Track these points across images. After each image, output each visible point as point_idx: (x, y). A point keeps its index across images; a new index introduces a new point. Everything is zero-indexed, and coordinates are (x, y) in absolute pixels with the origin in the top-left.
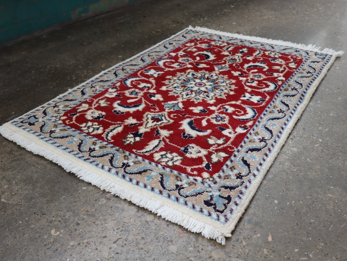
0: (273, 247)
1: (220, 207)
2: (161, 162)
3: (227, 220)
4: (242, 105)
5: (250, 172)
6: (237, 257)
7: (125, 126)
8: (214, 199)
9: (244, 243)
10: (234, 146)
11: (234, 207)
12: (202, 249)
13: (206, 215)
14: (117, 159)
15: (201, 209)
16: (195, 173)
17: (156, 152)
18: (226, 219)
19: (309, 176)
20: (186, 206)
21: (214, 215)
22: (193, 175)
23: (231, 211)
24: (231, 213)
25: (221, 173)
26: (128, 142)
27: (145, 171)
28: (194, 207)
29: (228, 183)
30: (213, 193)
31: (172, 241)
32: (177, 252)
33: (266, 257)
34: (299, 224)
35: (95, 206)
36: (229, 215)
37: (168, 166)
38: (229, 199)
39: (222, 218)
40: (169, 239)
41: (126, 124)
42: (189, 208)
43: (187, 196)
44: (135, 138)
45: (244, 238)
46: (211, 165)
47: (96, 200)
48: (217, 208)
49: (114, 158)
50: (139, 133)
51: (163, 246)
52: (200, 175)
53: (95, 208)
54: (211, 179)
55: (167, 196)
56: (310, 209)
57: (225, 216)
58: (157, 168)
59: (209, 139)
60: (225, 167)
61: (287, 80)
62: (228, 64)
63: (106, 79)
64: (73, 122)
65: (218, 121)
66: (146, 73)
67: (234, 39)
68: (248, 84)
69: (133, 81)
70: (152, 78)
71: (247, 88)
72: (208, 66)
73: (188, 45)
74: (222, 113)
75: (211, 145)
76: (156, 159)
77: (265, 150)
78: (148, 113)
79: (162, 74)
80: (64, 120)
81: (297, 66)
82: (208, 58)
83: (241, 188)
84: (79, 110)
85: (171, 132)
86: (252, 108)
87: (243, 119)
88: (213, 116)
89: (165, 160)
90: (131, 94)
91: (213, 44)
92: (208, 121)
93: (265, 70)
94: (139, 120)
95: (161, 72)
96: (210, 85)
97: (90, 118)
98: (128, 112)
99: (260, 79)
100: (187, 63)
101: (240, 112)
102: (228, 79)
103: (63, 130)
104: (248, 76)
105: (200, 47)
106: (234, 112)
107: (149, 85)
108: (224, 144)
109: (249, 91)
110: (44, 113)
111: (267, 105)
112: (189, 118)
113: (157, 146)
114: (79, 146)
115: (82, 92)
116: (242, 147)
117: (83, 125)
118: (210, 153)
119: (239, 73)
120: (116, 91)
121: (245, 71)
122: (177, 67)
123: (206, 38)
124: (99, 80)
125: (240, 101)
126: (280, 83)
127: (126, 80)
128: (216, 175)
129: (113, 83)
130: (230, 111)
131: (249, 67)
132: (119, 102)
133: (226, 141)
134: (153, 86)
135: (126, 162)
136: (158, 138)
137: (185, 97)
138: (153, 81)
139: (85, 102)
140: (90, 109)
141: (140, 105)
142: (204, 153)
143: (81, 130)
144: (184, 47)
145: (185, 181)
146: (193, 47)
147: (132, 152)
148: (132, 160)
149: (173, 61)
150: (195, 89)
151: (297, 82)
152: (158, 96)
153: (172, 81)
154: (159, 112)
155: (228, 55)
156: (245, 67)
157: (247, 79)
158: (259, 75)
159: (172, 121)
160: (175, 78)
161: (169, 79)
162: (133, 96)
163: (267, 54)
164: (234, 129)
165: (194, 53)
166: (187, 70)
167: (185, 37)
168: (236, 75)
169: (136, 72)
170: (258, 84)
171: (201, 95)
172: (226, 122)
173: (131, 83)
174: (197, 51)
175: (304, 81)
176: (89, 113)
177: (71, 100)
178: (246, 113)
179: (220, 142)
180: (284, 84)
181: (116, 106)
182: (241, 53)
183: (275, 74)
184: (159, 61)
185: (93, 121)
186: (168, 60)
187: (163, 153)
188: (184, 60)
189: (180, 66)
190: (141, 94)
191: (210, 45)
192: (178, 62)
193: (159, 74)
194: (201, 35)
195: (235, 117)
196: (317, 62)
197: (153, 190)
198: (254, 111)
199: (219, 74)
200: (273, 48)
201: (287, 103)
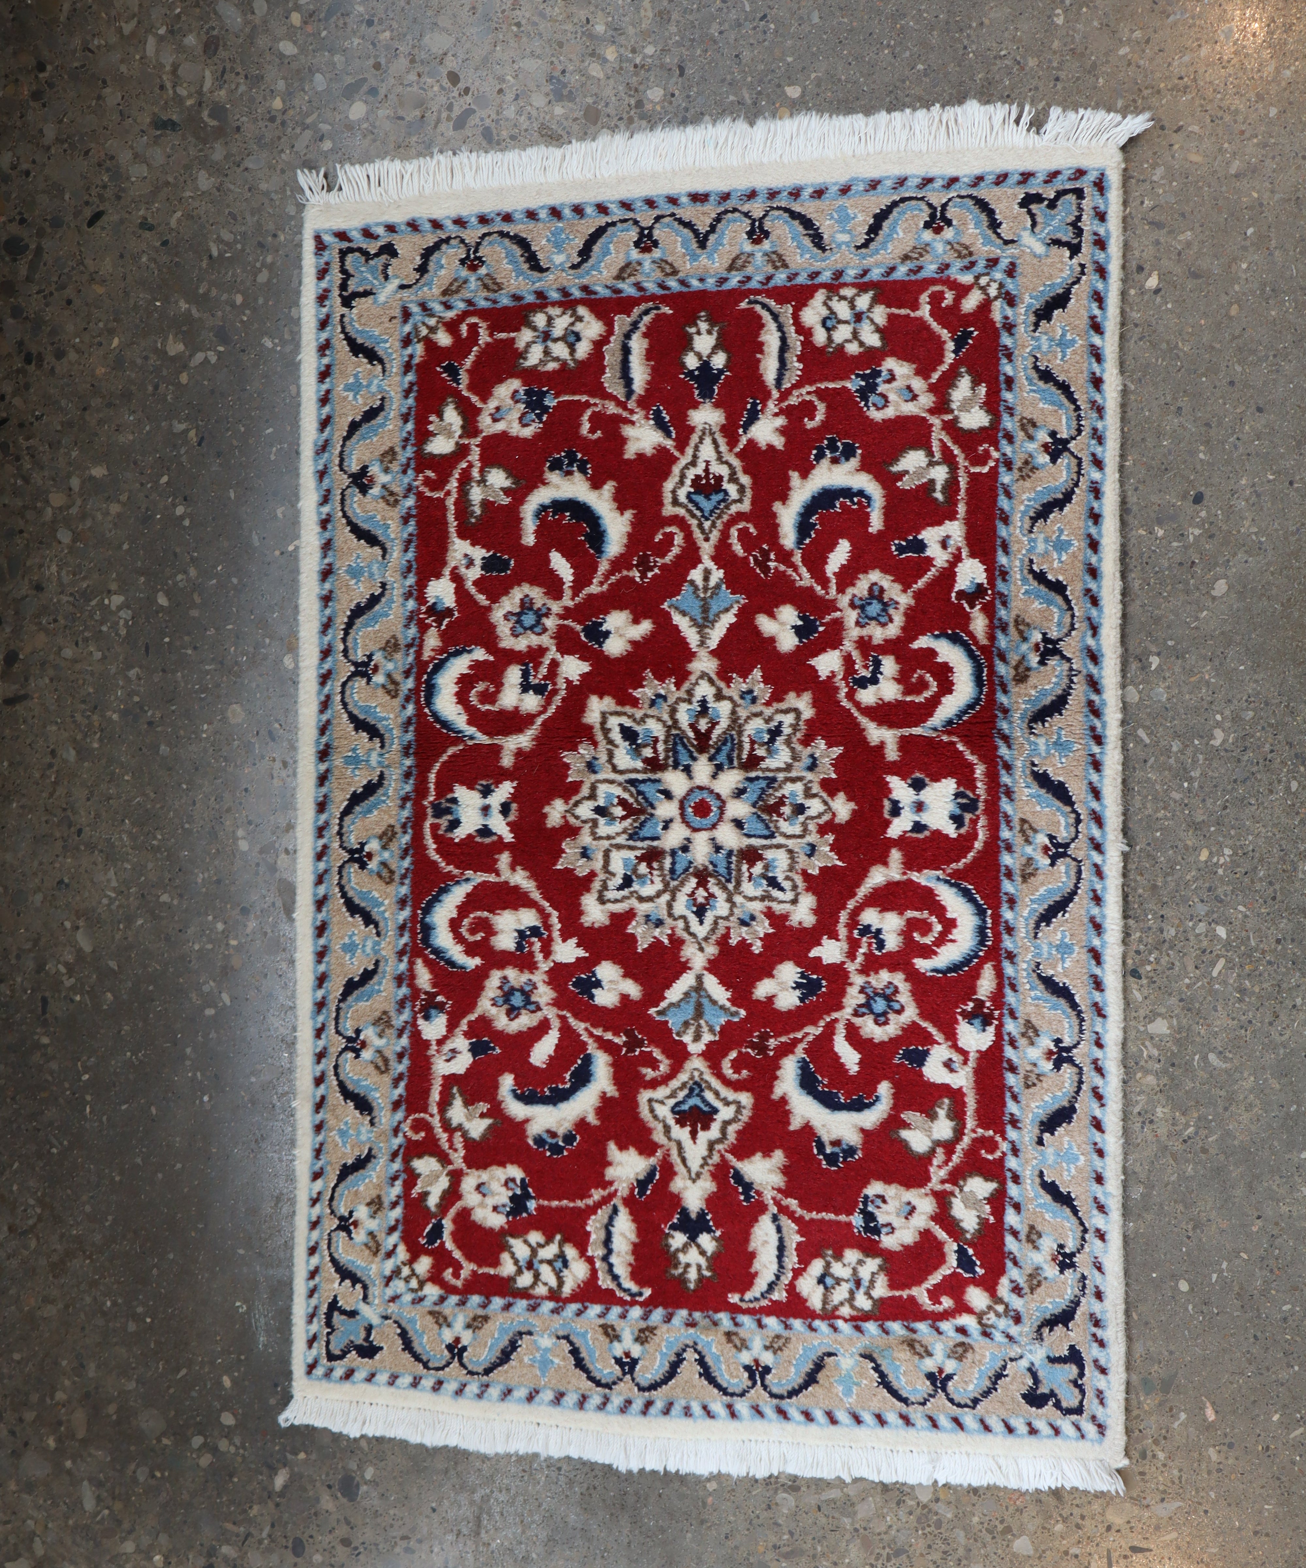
0: (1226, 1435)
1: (1070, 1398)
2: (836, 1308)
3: (1101, 1428)
4: (915, 876)
5: (1085, 1231)
6: (1163, 1500)
7: (629, 1201)
8: (1041, 1374)
9: (1161, 1455)
10: (991, 1133)
11: (1101, 1382)
12: (1083, 1517)
13: (1048, 1437)
14: (717, 1359)
15: (1029, 1424)
16: (947, 1302)
17: (798, 1273)
18: (1100, 1426)
19: (1235, 1138)
20: (990, 1436)
21: (1065, 1424)
22: (946, 1315)
23: (1100, 1395)
24: (1102, 1403)
25: (1013, 1272)
26: (692, 1275)
27: (819, 1366)
28: (1010, 1430)
29: (1051, 1303)
30: (1029, 1357)
31: (1008, 1530)
32: (1036, 1550)
33: (1219, 1470)
34: (1259, 1334)
35: (779, 1525)
36: (1099, 1412)
37: (866, 1317)
38: (1074, 1357)
39: (1090, 1429)
40: (1000, 1527)
41: (623, 1189)
42: (1000, 1437)
43: (976, 1401)
44: (698, 1246)
45: (1156, 1442)
46: (971, 1252)
47: (769, 1507)
48: (1064, 1404)
49: (708, 1359)
50: (693, 1216)
51: (1000, 1551)
52: (963, 1307)
53: (786, 1530)
54: (1000, 1308)
55: (926, 1423)
56: (1271, 1271)
57: (1094, 1418)
58: (839, 1337)
59: (905, 1134)
60: (1011, 1243)
61: (995, 572)
62: (706, 549)
63: (356, 967)
64: (468, 1268)
65: (881, 1019)
66: (460, 834)
67: (600, 232)
68: (867, 696)
69: (454, 925)
70: (504, 859)
71: (876, 733)
72: (646, 626)
73: (440, 446)
74: (871, 965)
75: (926, 1159)
76: (815, 1301)
77: (1086, 1105)
78: (644, 1096)
79: (515, 797)
80: (435, 1277)
81: (992, 405)
82: (597, 536)
83: (1088, 1304)
84: (433, 1201)
85: (779, 1157)
86: (955, 881)
87: (955, 967)
88: (853, 998)
89: (840, 1294)
90: (513, 1012)
91: (534, 356)
92: (854, 1036)
93: (876, 522)
94: (647, 1147)
95: (505, 790)
96: (739, 793)
97: (497, 1221)
98: (581, 1124)
99: (893, 630)
100: (545, 640)
101: (926, 928)
102: (777, 697)
103: (476, 1323)
104: (837, 628)
105: (504, 436)
106: (906, 933)
107: (528, 918)
108: (959, 1133)
109: (892, 754)
110: (345, 1273)
111: (994, 828)
112: (787, 1049)
113: (781, 1248)
114: (580, 1364)
115: (347, 1094)
116: (1014, 1122)
117: (507, 1268)
118: (943, 1199)
119: (789, 615)
120: (452, 1026)
121: (805, 579)
122: (531, 702)
123: (471, 309)
124: (336, 987)
125: (896, 855)
126: (979, 624)
127: (427, 929)
128: (1004, 1288)
129: (399, 980)
130: (892, 942)
131: (803, 528)
132: (507, 1081)
133: (957, 1114)
134: (545, 917)
135: (746, 1358)
136: (762, 1208)
137: (701, 931)
138: (520, 879)
139: (412, 1150)
140: (456, 1177)
141: (588, 1060)
142: (926, 1206)
143: (524, 1294)
144: (438, 484)
145: (939, 1349)
146: (475, 455)
147: (735, 1310)
148: (757, 1344)
149: (480, 654)
150: (701, 852)
151: (1040, 577)
152: (607, 971)
153: (585, 838)
154: (675, 1070)
155: (661, 451)
156: (788, 537)
157: (848, 661)
158: (876, 594)
159: (746, 1099)
160: (585, 811)
161: (570, 831)
162: (525, 1021)
163: (820, 337)
164: (951, 1036)
165: (518, 520)
166: (582, 708)
167: (372, 356)
168: (788, 642)
169: (417, 846)
170: (902, 678)
171: (748, 888)
172: (911, 1013)
173: (459, 938)
174: (518, 494)
175: (1061, 546)
176: (470, 1197)
177: (361, 1164)
178: (950, 925)
179: (943, 1128)
180: (996, 626)
181: (516, 1110)
182: (706, 394)
183: (931, 535)
184: (431, 690)
185: (517, 1229)
186: (460, 665)
187: (817, 1267)
188: (516, 618)
189: (539, 690)
190: (544, 994)
191: (531, 376)
192: (510, 657)
193: (505, 809)
194: (422, 269)
195: (922, 965)
196: (1061, 300)
197: (881, 1421)
198: (966, 894)
199: (724, 674)
200: (817, 240)
201: (1056, 776)
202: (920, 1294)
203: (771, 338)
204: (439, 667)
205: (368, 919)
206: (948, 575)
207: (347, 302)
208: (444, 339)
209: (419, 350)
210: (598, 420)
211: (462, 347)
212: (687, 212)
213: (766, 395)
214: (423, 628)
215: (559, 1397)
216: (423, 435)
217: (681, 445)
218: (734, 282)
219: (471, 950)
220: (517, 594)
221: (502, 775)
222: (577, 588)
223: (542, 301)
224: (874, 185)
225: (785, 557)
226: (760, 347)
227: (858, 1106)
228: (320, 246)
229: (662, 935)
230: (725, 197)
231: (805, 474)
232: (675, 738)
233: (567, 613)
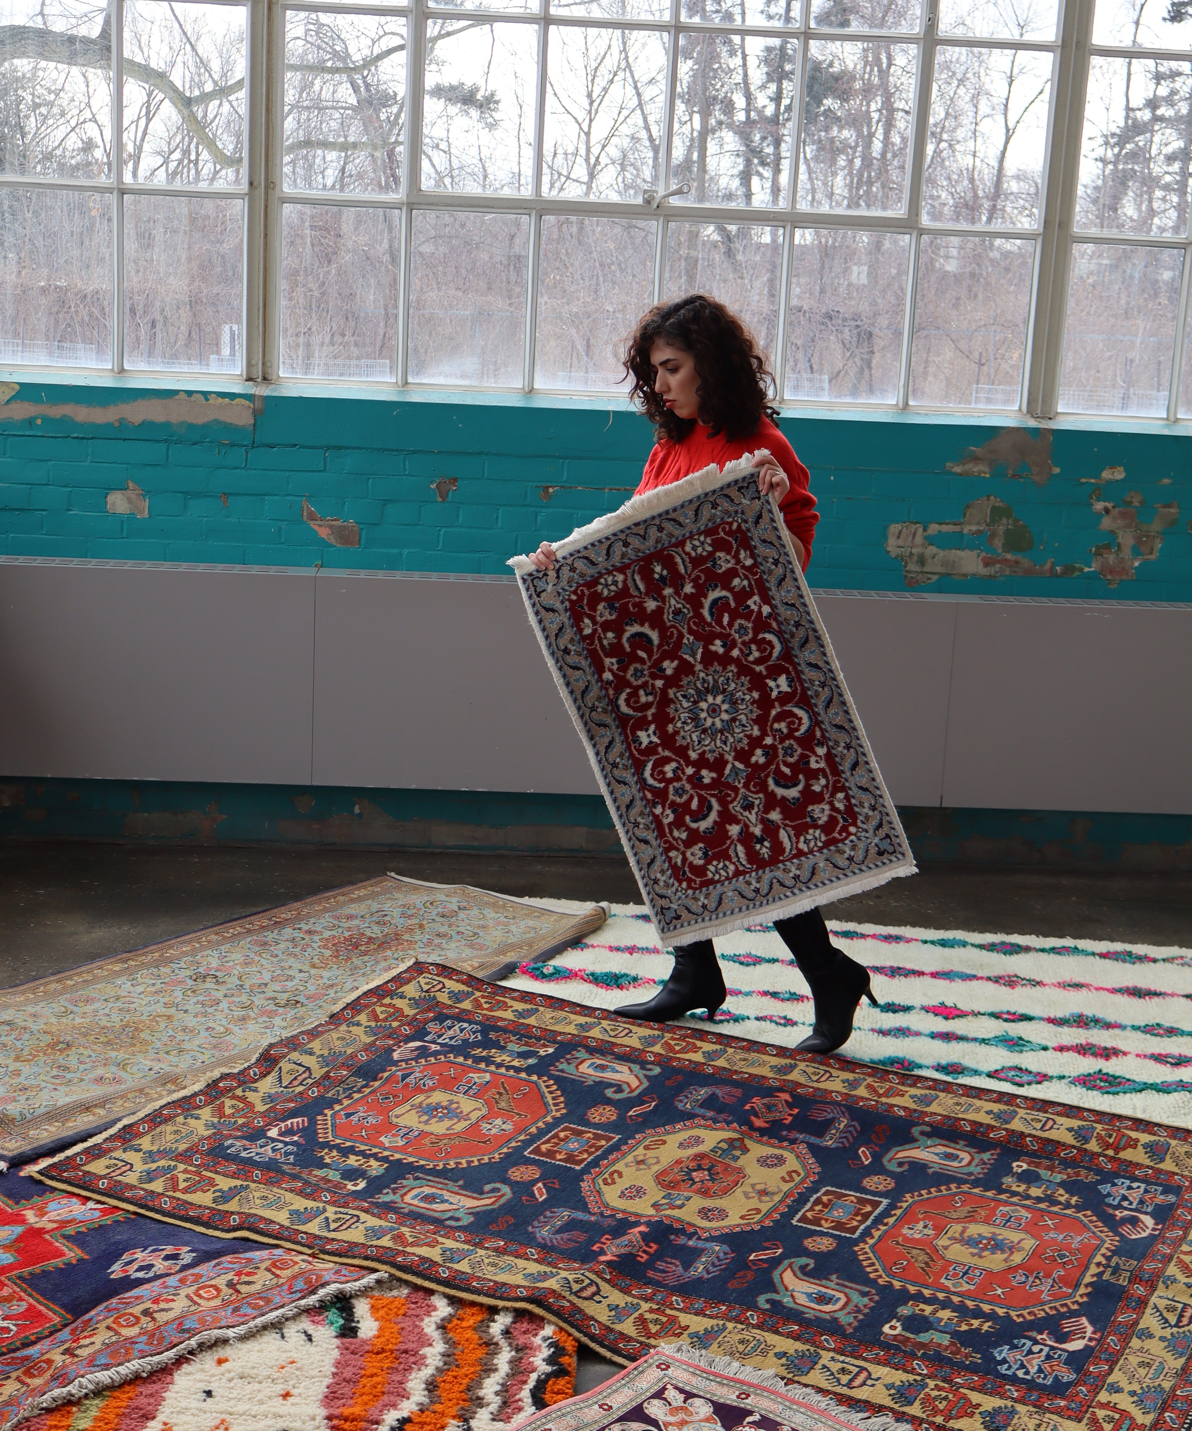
1: (891, 849)
2: (812, 849)
3: (903, 854)
4: (784, 708)
5: (876, 797)
7: (739, 840)
8: (879, 845)
10: (837, 778)
11: (898, 841)
13: (888, 863)
14: (783, 879)
15: (881, 862)
16: (844, 834)
17: (797, 843)
20: (871, 870)
21: (892, 857)
22: (846, 838)
23: (900, 845)
24: (901, 847)
25: (861, 818)
26: (766, 856)
27: (814, 869)
28: (877, 866)
29: (874, 823)
30: (874, 841)
36: (901, 850)
37: (822, 848)
38: (887, 836)
39: (900, 856)
41: (735, 837)
42: (875, 869)
43: (863, 861)
44: (764, 846)
46: (845, 816)
48: (890, 852)
49: (780, 880)
50: (759, 837)
52: (850, 834)
54: (860, 830)
55: (852, 874)
57: (900, 852)
58: (816, 857)
59: (812, 788)
60: (856, 809)
61: (773, 607)
62: (685, 631)
63: (627, 800)
64: (698, 880)
65: (792, 756)
66: (643, 746)
67: (610, 546)
68: (751, 658)
69: (652, 775)
70: (660, 749)
71: (758, 669)
72: (676, 662)
73: (587, 631)
74: (782, 741)
75: (822, 792)
76: (806, 849)
77: (862, 759)
78: (731, 806)
79: (656, 728)
80: (689, 887)
81: (753, 556)
82: (650, 641)
83: (885, 819)
84: (679, 863)
85: (778, 809)
86: (797, 705)
87: (807, 731)
88: (781, 752)
89: (812, 844)
90: (681, 796)
91: (606, 592)
92: (786, 764)
93: (733, 604)
94: (738, 822)
95: (652, 727)
96: (723, 702)
97: (701, 862)
98: (715, 822)
99: (750, 635)
100: (647, 678)
101: (793, 723)
102: (724, 669)
103: (707, 896)
104: (734, 641)
105: (606, 621)
106: (788, 727)
107: (674, 765)
108: (828, 781)
109: (764, 673)
110: (662, 897)
111: (802, 685)
112: (767, 776)
113: (789, 837)
114: (743, 897)
115: (640, 840)
116: (843, 772)
117: (710, 875)
118: (831, 803)
119: (718, 642)
120: (663, 807)
121: (718, 629)
122: (650, 698)
123: (579, 586)
124: (623, 809)
125: (776, 704)
126: (774, 625)
127: (645, 780)
128: (859, 824)
129: (642, 799)
130: (785, 731)
131: (712, 614)
132: (688, 818)
133: (825, 776)
134: (678, 762)
135: (791, 875)
136: (779, 827)
137: (727, 749)
138: (667, 753)
139: (667, 851)
140: (684, 854)
141: (709, 802)
142: (827, 807)
143: (718, 881)
144: (592, 643)
145: (847, 849)
146: (600, 630)
147: (782, 861)
148: (793, 869)
149: (628, 690)
150: (719, 725)
151: (787, 604)
152: (704, 772)
153: (682, 733)
154: (737, 795)
155: (658, 607)
156: (709, 619)
157: (741, 650)
158: (741, 626)
159: (761, 795)
160: (679, 725)
161: (676, 733)
162: (685, 797)
163: (693, 554)
164: (815, 753)
165: (622, 646)
166: (667, 694)
167: (553, 610)
168: (721, 651)
169: (632, 755)
170: (758, 650)
171: (737, 730)
172: (799, 751)
173: (655, 779)
174: (619, 637)
175: (788, 591)
176: (691, 858)
177: (653, 861)
178: (800, 719)
179: (823, 782)
180: (779, 623)
181: (694, 825)
182: (665, 584)
183: (750, 602)
184: (618, 707)
185: (708, 862)
186: (623, 696)
187: (802, 839)
188: (634, 675)
189: (651, 694)
190: (688, 787)
191: (607, 599)
192: (638, 687)
193: (654, 733)
194: (558, 577)
195: (797, 734)
196: (760, 516)
197: (838, 878)
198: (802, 708)
199: (706, 667)
200: (680, 524)
201: (813, 662)
202: (836, 835)
203: (678, 560)
204: (617, 699)
205: (625, 784)
206: (760, 612)
207: (538, 596)
208: (574, 597)
209: (567, 603)
210: (635, 605)
211: (581, 598)
212: (635, 530)
213: (684, 578)
214: (607, 689)
215: (740, 909)
216: (580, 630)
217: (664, 603)
218: (659, 546)
219: (660, 782)
220: (632, 668)
221: (650, 723)
222: (650, 658)
223: (601, 575)
224: (691, 501)
225: (710, 625)
226: (676, 564)
227: (795, 785)
228: (524, 581)
229: (716, 754)
230: (645, 521)
231: (706, 597)
232: (698, 691)
233: (650, 668)
